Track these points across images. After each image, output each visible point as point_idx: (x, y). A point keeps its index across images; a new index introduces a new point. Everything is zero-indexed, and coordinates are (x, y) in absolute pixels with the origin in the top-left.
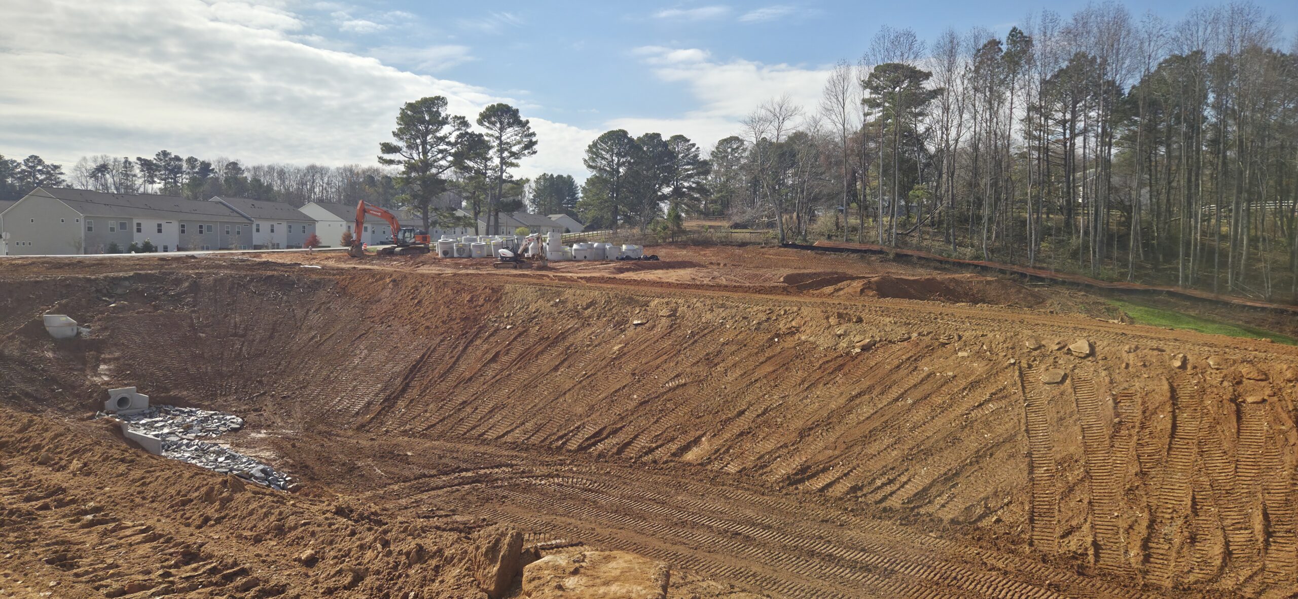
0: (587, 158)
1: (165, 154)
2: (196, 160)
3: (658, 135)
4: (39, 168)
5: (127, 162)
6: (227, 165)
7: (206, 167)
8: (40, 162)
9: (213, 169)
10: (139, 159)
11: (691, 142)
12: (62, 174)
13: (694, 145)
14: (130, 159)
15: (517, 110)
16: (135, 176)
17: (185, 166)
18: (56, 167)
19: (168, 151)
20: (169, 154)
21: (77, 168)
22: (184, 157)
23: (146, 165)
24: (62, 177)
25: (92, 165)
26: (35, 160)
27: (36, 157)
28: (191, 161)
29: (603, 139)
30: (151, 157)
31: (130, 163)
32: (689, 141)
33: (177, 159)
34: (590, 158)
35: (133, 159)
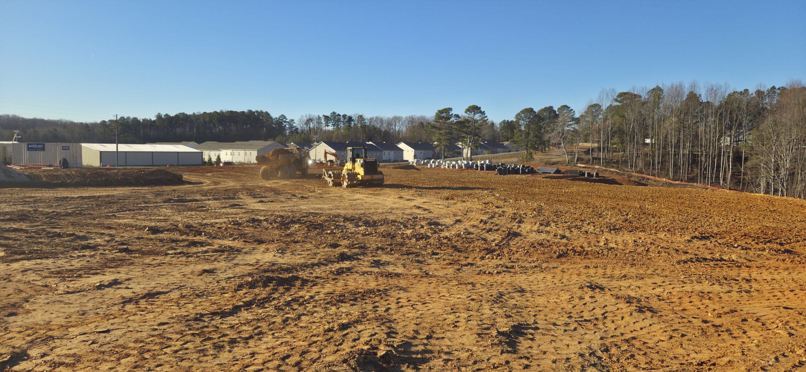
6: (358, 117)
9: (353, 120)
16: (321, 123)
17: (342, 119)
18: (293, 120)
20: (336, 113)
22: (342, 114)
23: (326, 117)
24: (294, 125)
25: (305, 119)
27: (284, 115)
28: (344, 116)
30: (328, 114)
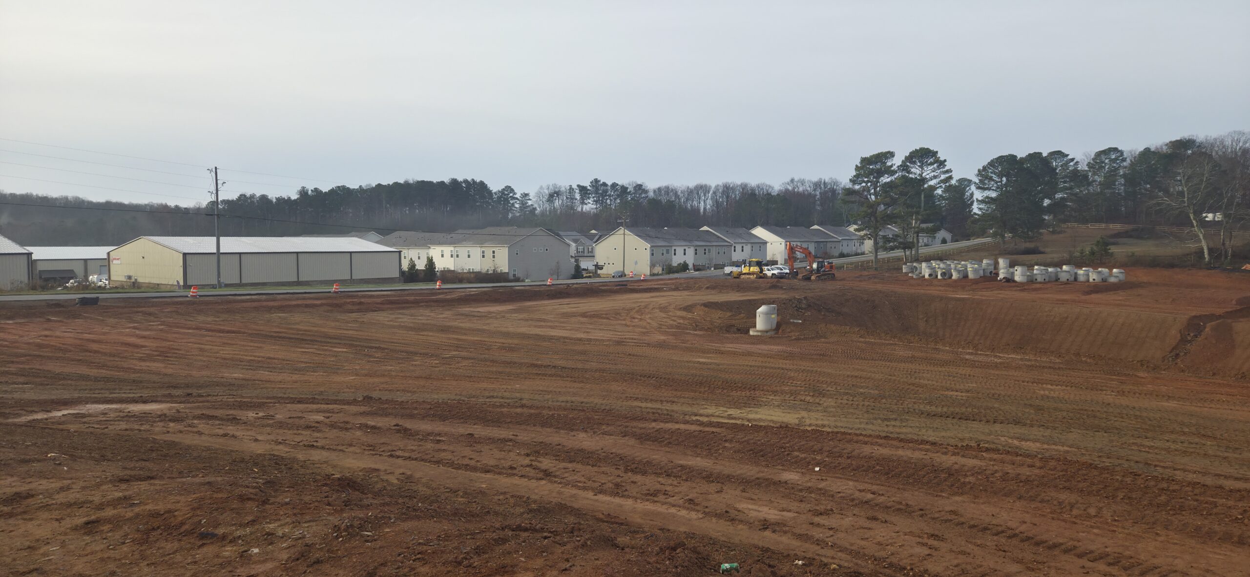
1: (596, 181)
2: (617, 185)
3: (1040, 154)
4: (511, 195)
5: (571, 188)
6: (635, 187)
7: (624, 189)
8: (512, 191)
9: (630, 192)
10: (578, 186)
11: (1070, 157)
12: (530, 200)
13: (1072, 160)
14: (573, 187)
15: (937, 152)
16: (576, 199)
17: (610, 191)
18: (526, 195)
19: (599, 179)
20: (599, 181)
21: (539, 194)
22: (609, 183)
23: (582, 189)
24: (529, 203)
25: (546, 192)
26: (509, 189)
27: (510, 187)
28: (614, 185)
29: (992, 164)
30: (587, 184)
31: (573, 190)
32: (1067, 155)
33: (605, 184)
35: (575, 186)
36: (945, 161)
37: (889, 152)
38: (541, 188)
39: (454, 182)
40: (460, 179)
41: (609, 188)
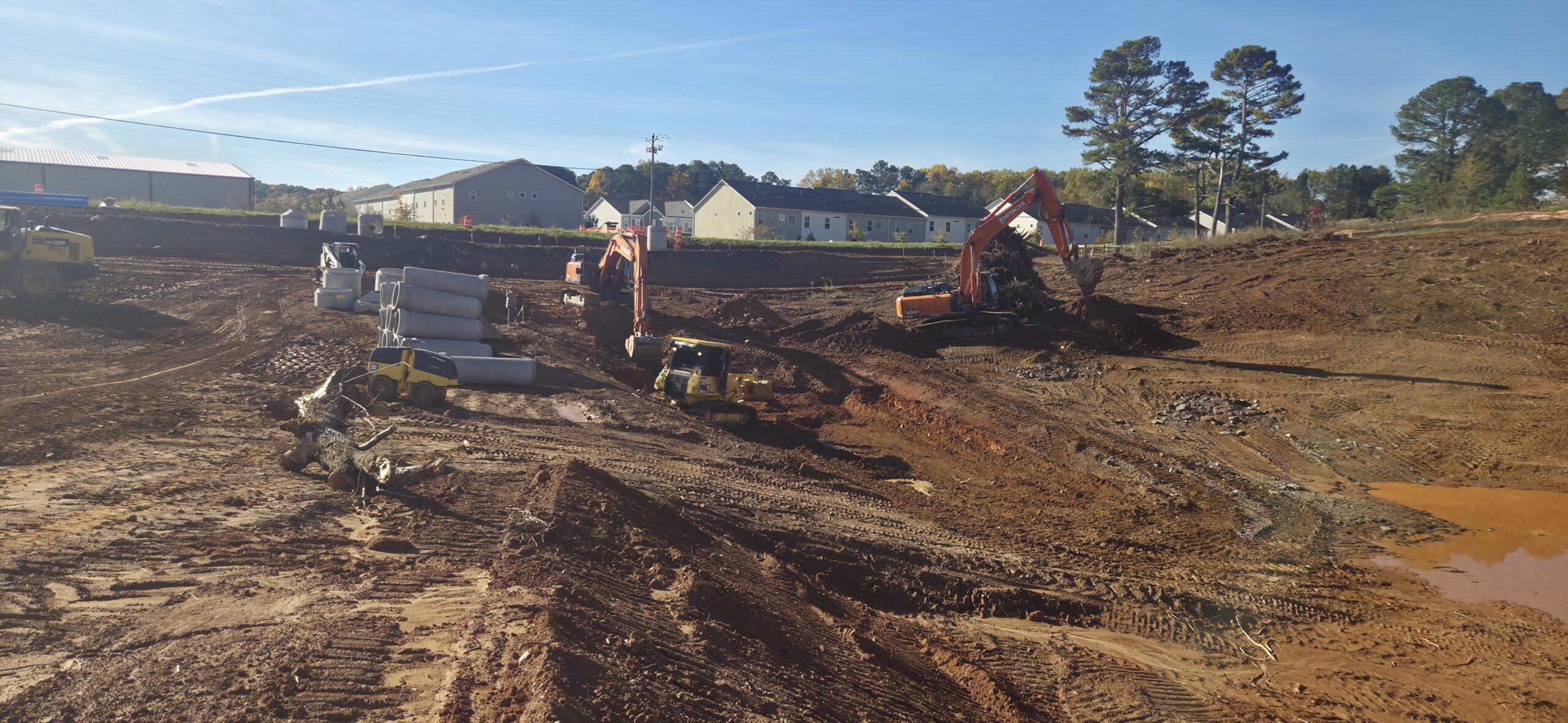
0: (1397, 124)
1: (882, 164)
2: (911, 169)
5: (848, 174)
7: (921, 175)
9: (930, 179)
10: (858, 171)
14: (851, 172)
15: (1273, 55)
17: (900, 177)
19: (887, 161)
26: (772, 175)
28: (907, 171)
29: (1428, 94)
31: (850, 176)
33: (894, 169)
34: (1403, 125)
36: (1289, 67)
37: (1147, 40)
38: (811, 173)
39: (699, 163)
40: (706, 161)
41: (899, 174)
